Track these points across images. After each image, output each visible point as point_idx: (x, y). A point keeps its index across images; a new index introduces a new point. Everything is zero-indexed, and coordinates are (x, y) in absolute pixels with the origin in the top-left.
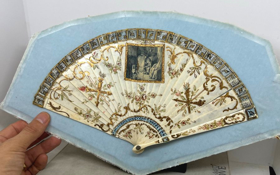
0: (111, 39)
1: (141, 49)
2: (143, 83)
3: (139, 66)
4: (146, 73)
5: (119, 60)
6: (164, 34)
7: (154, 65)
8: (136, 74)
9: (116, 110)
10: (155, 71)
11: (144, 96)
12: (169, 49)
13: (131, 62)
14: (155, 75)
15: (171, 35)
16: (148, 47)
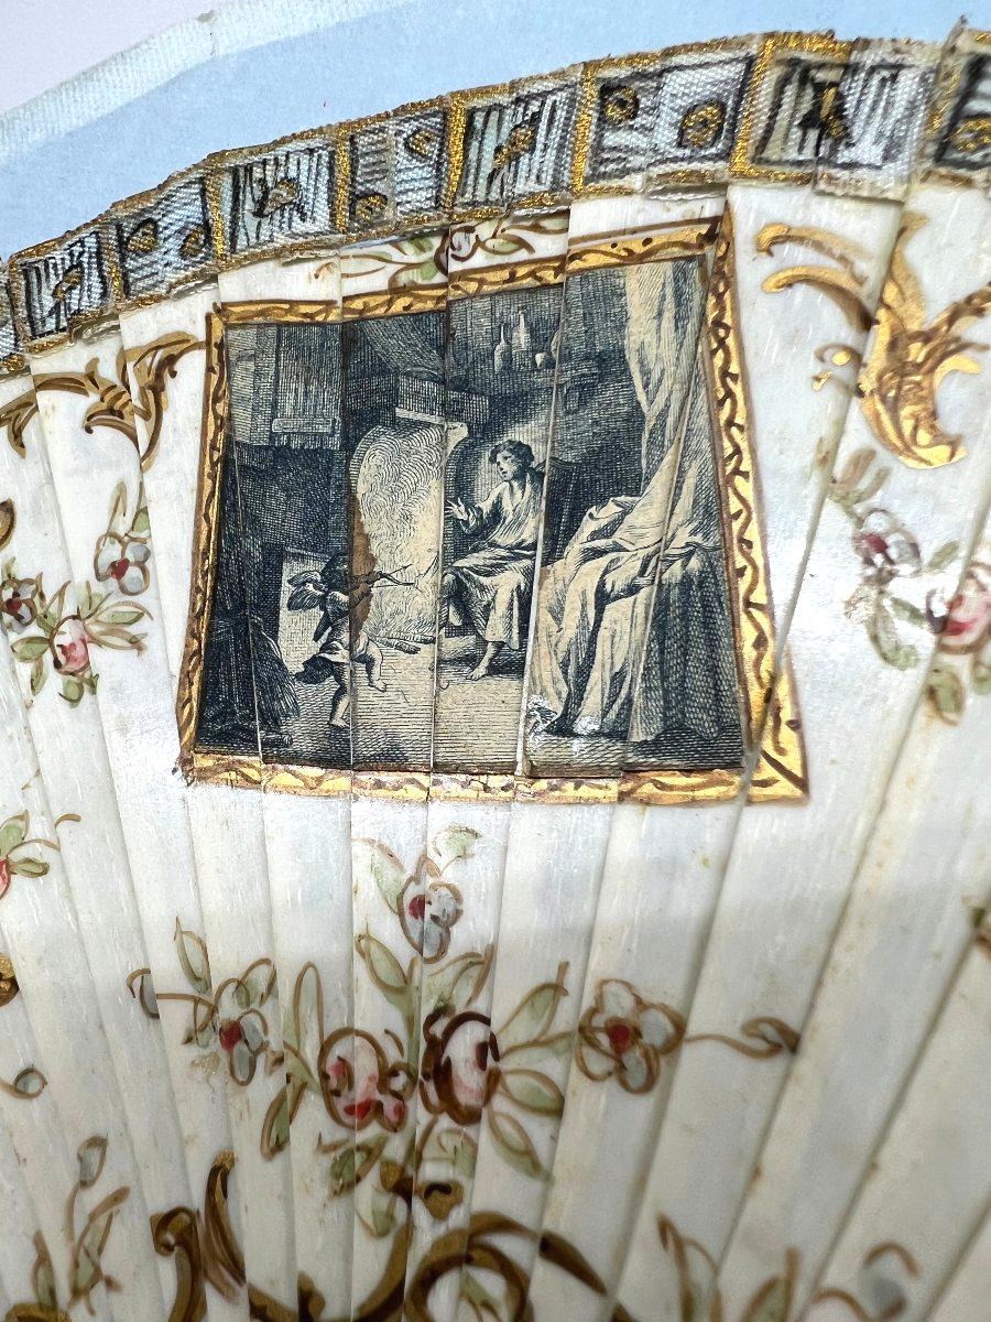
0: (49, 303)
1: (394, 346)
2: (442, 816)
3: (373, 560)
4: (471, 660)
5: (122, 526)
6: (688, 86)
7: (588, 526)
8: (330, 684)
9: (43, 1259)
10: (615, 611)
11: (462, 1047)
12: (797, 257)
13: (267, 519)
14: (618, 678)
15: (799, 73)
16: (478, 295)
